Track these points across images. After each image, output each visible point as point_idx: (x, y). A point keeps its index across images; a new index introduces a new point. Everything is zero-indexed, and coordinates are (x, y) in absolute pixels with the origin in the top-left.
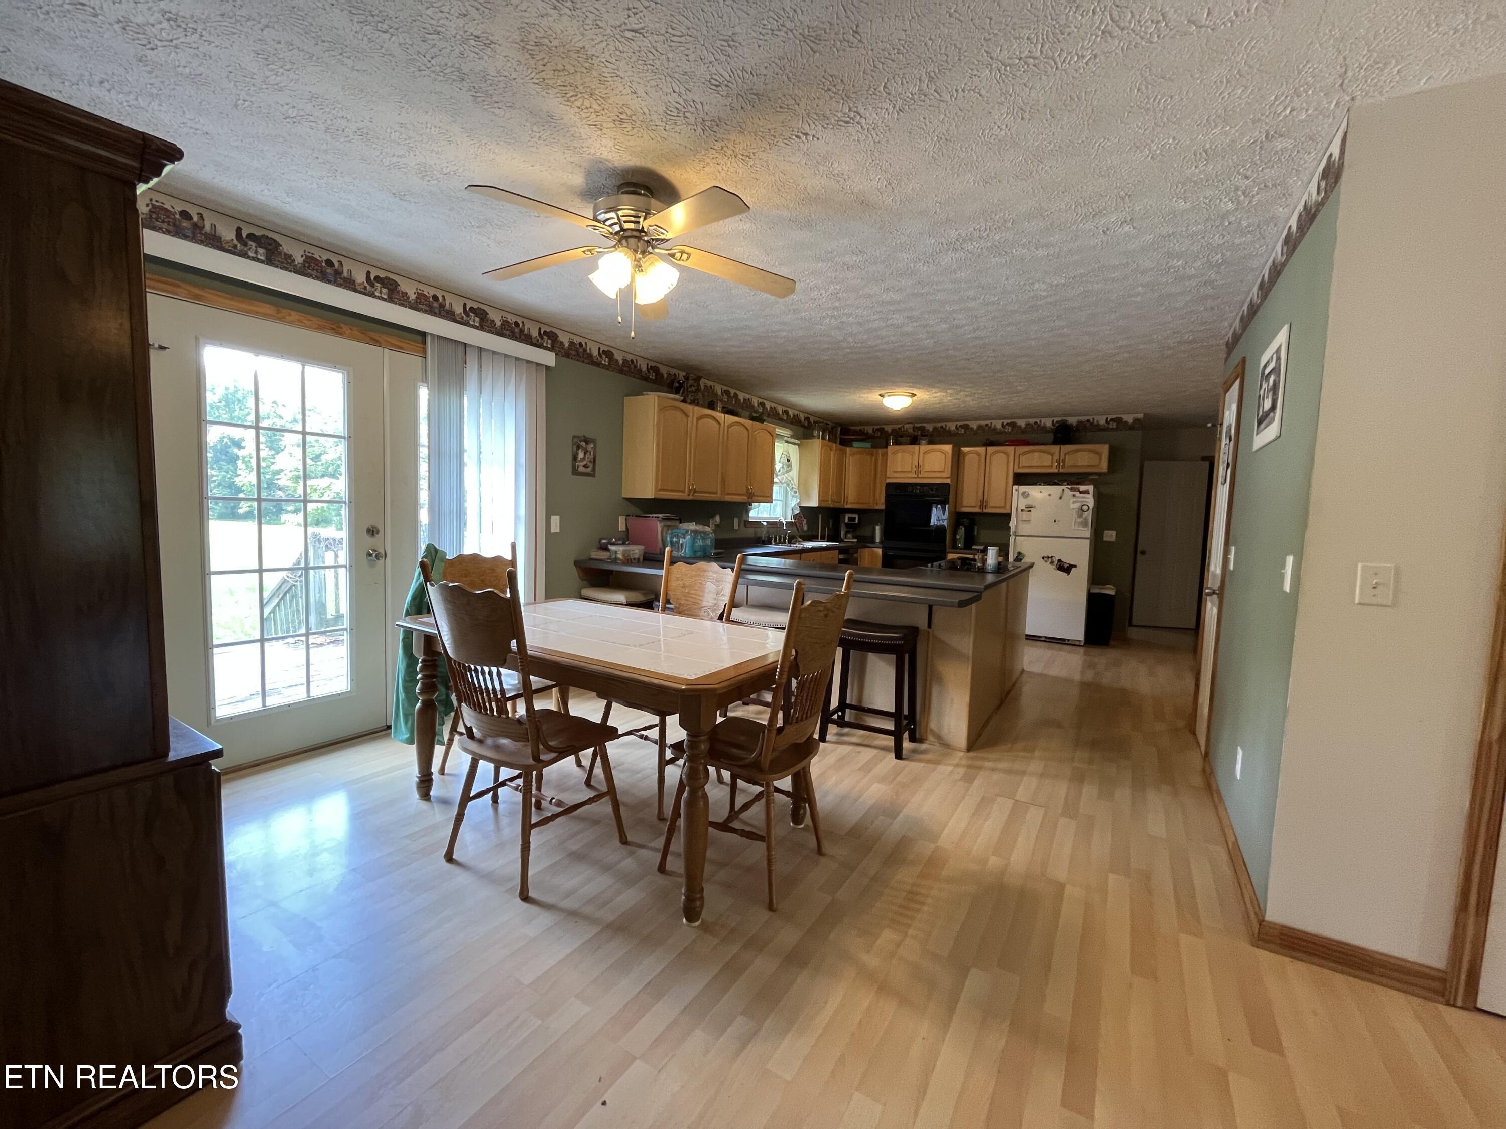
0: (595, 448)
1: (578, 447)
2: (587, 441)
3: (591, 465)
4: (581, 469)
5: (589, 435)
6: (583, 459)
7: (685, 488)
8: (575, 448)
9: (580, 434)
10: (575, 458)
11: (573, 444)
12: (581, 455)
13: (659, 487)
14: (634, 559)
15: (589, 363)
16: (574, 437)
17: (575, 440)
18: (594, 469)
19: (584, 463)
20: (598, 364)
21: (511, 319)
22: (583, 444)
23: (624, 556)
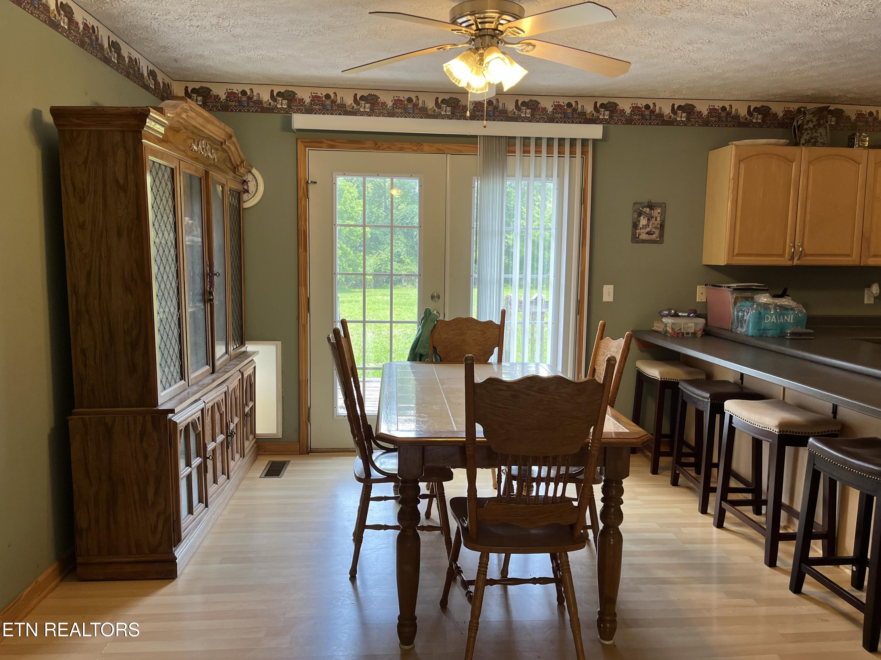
0: (663, 214)
1: (640, 214)
2: (651, 206)
3: (657, 232)
4: (644, 236)
5: (654, 200)
6: (645, 227)
7: (784, 250)
8: (636, 216)
9: (645, 199)
10: (635, 225)
11: (634, 211)
12: (643, 221)
13: (736, 252)
14: (688, 333)
15: (658, 124)
16: (635, 203)
17: (637, 206)
18: (661, 235)
19: (648, 229)
20: (670, 123)
21: (563, 101)
22: (647, 210)
23: (672, 329)
